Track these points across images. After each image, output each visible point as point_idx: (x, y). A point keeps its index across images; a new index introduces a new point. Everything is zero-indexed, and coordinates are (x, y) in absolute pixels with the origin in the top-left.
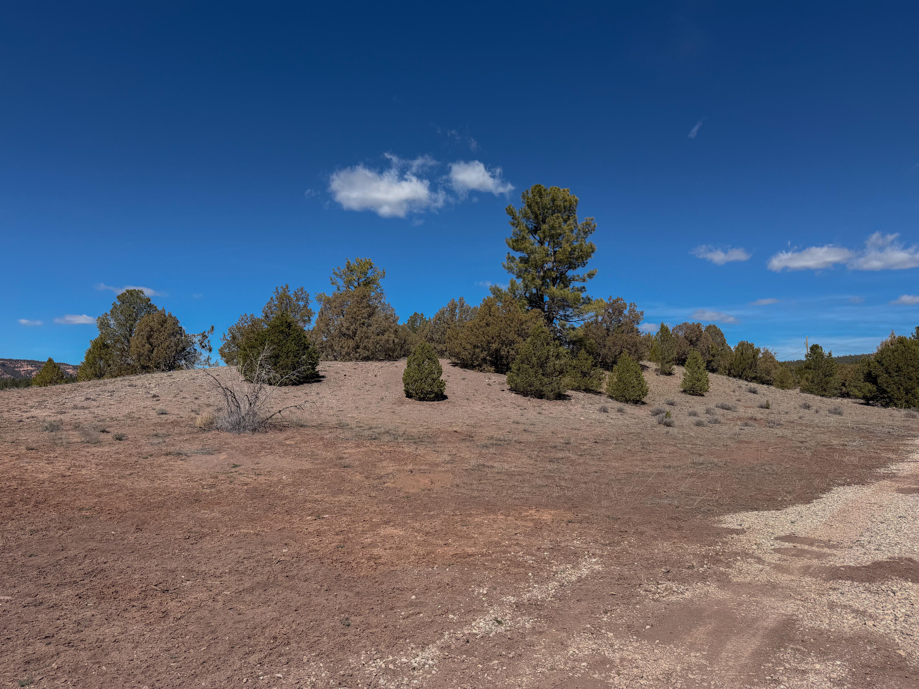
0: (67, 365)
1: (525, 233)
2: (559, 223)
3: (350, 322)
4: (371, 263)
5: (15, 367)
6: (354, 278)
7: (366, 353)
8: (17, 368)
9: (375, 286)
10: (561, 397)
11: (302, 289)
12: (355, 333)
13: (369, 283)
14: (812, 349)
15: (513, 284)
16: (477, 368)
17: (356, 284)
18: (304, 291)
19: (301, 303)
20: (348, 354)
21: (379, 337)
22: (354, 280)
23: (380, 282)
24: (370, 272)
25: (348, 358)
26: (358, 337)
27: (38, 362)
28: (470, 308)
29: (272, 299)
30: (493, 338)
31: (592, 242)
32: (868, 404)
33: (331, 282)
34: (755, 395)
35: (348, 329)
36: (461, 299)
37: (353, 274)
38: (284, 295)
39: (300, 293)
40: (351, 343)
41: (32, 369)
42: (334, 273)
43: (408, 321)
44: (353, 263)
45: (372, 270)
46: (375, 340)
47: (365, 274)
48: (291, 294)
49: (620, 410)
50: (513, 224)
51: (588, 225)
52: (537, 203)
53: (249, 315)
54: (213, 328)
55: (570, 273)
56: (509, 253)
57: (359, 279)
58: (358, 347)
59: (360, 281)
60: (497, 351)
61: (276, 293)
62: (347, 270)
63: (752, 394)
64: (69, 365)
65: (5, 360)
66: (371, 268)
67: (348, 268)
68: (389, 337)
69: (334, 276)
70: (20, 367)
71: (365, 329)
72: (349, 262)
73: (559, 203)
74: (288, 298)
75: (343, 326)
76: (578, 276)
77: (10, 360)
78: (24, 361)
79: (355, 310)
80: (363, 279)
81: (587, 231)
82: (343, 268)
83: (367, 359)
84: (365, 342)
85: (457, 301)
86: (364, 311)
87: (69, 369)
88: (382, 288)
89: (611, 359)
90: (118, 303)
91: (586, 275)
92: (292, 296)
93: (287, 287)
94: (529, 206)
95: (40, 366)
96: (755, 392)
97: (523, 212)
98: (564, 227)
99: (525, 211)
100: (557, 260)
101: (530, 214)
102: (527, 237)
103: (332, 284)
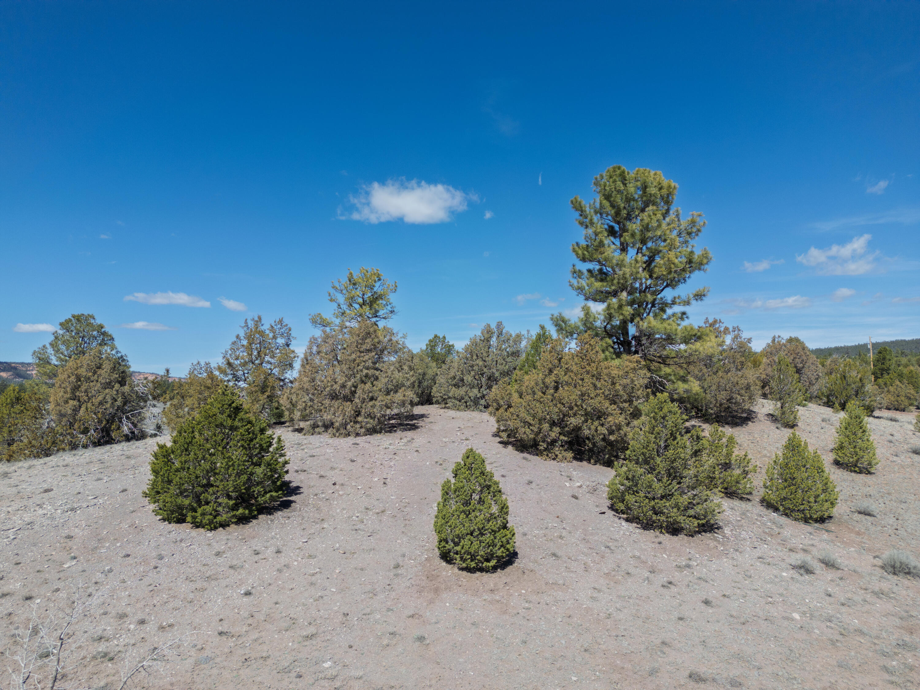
1: (604, 236)
2: (657, 221)
3: (346, 376)
4: (379, 275)
5: (27, 370)
6: (358, 293)
7: (372, 423)
8: (29, 370)
9: (384, 302)
11: (281, 321)
12: (353, 393)
13: (377, 298)
15: (587, 311)
16: (545, 453)
17: (360, 300)
18: (284, 324)
19: (281, 341)
20: (345, 425)
21: (389, 397)
22: (358, 296)
23: (392, 297)
24: (377, 284)
25: (342, 431)
26: (359, 398)
28: (511, 336)
29: (238, 337)
30: (571, 408)
31: (707, 249)
33: (329, 298)
35: (343, 386)
36: (499, 325)
37: (356, 289)
38: (256, 331)
39: (279, 326)
40: (349, 408)
42: (333, 288)
43: (427, 345)
44: (356, 276)
45: (380, 282)
46: (384, 403)
47: (372, 287)
48: (265, 327)
50: (581, 224)
51: (693, 223)
52: (619, 192)
53: (203, 364)
55: (668, 294)
56: (574, 266)
57: (364, 295)
58: (358, 413)
59: (366, 296)
60: (578, 429)
61: (245, 328)
62: (348, 282)
65: (17, 363)
66: (379, 280)
67: (350, 281)
68: (404, 396)
69: (332, 291)
71: (368, 386)
72: (351, 274)
73: (653, 190)
74: (262, 333)
75: (336, 383)
76: (679, 297)
79: (354, 356)
80: (370, 294)
81: (693, 230)
82: (345, 280)
83: (372, 431)
84: (368, 407)
85: (493, 326)
86: (367, 357)
88: (393, 305)
89: (715, 409)
90: (61, 332)
91: (691, 296)
92: (267, 332)
93: (260, 318)
94: (608, 197)
97: (598, 205)
98: (664, 226)
99: (601, 204)
100: (655, 276)
101: (609, 209)
102: (606, 242)
103: (331, 300)
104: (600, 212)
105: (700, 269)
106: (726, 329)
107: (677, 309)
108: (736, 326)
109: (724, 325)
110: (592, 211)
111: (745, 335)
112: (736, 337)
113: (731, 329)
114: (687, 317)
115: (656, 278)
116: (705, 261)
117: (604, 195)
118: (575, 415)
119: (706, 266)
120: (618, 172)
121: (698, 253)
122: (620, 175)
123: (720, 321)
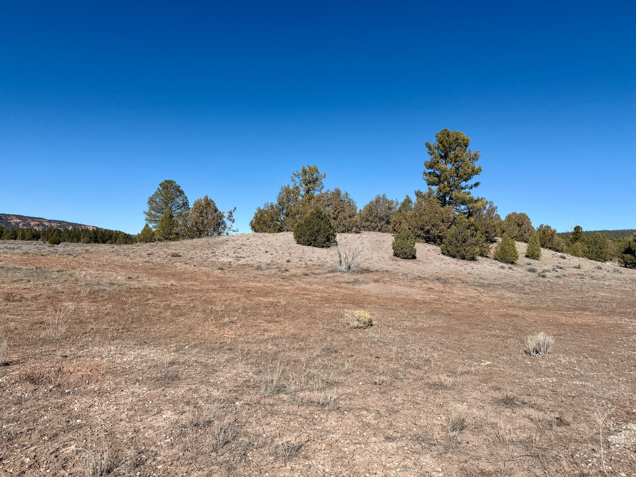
0: (43, 219)
1: (438, 159)
2: (461, 153)
4: (317, 169)
5: (8, 220)
9: (319, 183)
10: (473, 259)
13: (315, 181)
14: (575, 229)
15: (430, 189)
23: (323, 181)
27: (23, 216)
28: (393, 201)
31: (480, 166)
32: (626, 267)
34: (564, 260)
36: (384, 195)
41: (19, 221)
42: (293, 174)
45: (317, 172)
49: (510, 268)
50: (429, 153)
51: (476, 155)
52: (446, 141)
54: (235, 208)
55: (464, 184)
56: (423, 170)
62: (302, 172)
63: (563, 260)
64: (45, 219)
70: (11, 220)
73: (460, 141)
76: (468, 185)
77: (4, 214)
78: (14, 215)
81: (475, 158)
85: (381, 196)
87: (45, 222)
91: (473, 185)
95: (25, 219)
96: (564, 258)
97: (437, 145)
98: (464, 156)
99: (438, 145)
100: (459, 176)
101: (441, 147)
102: (440, 161)
103: (293, 181)
104: (438, 148)
105: (477, 174)
106: (487, 202)
107: (467, 190)
108: (491, 201)
109: (486, 200)
110: (434, 148)
111: (495, 205)
112: (490, 206)
113: (489, 202)
114: (470, 194)
115: (460, 177)
116: (479, 170)
117: (440, 142)
118: (427, 225)
119: (480, 173)
120: (446, 132)
121: (477, 167)
122: (447, 134)
123: (484, 199)
